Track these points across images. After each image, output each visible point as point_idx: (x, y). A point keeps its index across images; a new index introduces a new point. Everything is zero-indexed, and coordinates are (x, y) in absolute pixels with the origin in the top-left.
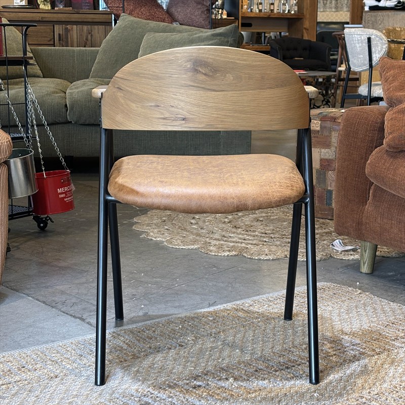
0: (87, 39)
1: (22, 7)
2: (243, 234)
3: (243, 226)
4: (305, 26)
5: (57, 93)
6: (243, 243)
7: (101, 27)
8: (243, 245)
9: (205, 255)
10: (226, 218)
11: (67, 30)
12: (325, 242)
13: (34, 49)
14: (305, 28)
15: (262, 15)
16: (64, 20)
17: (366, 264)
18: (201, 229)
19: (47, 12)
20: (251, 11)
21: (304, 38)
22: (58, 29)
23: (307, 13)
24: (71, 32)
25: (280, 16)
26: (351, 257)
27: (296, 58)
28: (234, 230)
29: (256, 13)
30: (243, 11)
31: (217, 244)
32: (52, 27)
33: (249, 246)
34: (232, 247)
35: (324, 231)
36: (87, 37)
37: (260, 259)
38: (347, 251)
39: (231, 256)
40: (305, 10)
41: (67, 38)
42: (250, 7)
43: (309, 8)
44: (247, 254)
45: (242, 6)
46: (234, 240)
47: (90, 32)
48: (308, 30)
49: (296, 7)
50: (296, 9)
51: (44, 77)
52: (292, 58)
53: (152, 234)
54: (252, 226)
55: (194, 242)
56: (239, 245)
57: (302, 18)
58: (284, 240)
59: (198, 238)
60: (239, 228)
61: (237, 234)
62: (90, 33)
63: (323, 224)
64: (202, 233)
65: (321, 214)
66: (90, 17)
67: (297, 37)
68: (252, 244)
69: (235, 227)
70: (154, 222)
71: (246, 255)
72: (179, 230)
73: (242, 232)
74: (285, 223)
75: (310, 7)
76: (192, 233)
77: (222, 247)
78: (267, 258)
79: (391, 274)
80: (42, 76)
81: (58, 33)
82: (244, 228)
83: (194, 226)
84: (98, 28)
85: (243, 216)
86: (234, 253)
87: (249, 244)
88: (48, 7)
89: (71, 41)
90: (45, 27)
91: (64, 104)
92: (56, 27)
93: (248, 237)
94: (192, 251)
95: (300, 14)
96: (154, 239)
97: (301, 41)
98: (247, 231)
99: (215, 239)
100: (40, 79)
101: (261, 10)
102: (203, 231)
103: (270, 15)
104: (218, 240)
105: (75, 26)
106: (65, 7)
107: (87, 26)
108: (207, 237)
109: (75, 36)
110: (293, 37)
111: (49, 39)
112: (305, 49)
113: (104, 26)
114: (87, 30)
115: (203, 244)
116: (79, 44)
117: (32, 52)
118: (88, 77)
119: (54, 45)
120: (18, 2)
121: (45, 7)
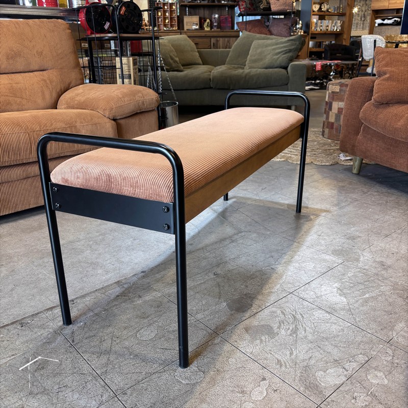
1: (196, 29)
5: (207, 72)
7: (234, 39)
11: (217, 41)
13: (200, 51)
16: (216, 35)
19: (208, 32)
22: (213, 40)
24: (219, 42)
32: (210, 39)
36: (227, 44)
47: (228, 41)
51: (203, 64)
66: (229, 34)
81: (213, 42)
88: (209, 29)
89: (219, 46)
90: (206, 40)
91: (210, 78)
92: (212, 39)
100: (201, 65)
105: (221, 39)
106: (217, 29)
107: (227, 38)
109: (221, 44)
111: (208, 46)
116: (223, 48)
117: (198, 52)
118: (224, 64)
119: (211, 48)
120: (194, 27)
121: (207, 29)
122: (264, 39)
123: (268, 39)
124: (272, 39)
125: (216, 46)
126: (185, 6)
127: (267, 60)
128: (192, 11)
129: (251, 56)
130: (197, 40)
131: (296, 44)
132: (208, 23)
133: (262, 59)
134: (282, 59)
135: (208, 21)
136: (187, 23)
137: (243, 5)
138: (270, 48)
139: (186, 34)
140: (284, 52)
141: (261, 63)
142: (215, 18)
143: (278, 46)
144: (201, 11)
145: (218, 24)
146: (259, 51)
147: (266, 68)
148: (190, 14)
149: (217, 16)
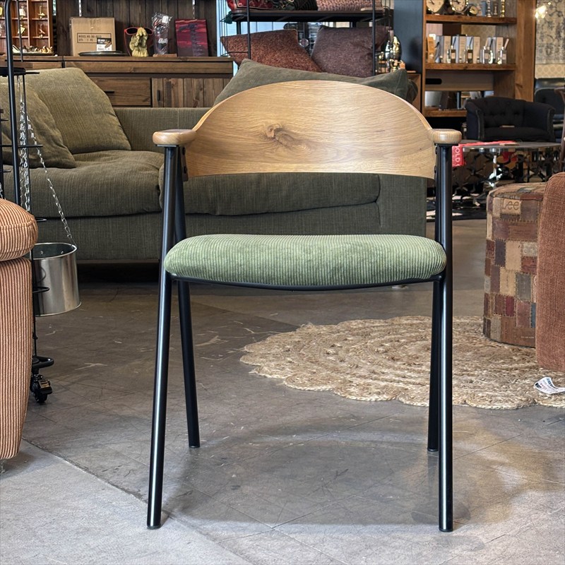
0: (197, 98)
1: (107, 54)
2: (403, 370)
3: (404, 357)
4: (517, 82)
5: (146, 169)
6: (402, 382)
7: (218, 81)
8: (401, 385)
9: (342, 399)
10: (382, 345)
11: (169, 86)
12: (527, 381)
13: (121, 112)
14: (517, 85)
15: (455, 67)
16: (165, 71)
18: (341, 361)
19: (142, 60)
20: (440, 62)
21: (516, 98)
22: (157, 84)
23: (520, 63)
24: (175, 88)
25: (482, 69)
27: (504, 126)
28: (390, 363)
29: (447, 65)
30: (429, 61)
31: (362, 383)
32: (149, 81)
33: (409, 387)
34: (385, 387)
35: (527, 364)
36: (198, 94)
37: (425, 407)
38: (559, 394)
39: (381, 401)
40: (517, 59)
41: (170, 97)
42: (439, 55)
43: (523, 56)
44: (404, 397)
45: (427, 55)
46: (388, 377)
47: (202, 88)
48: (521, 87)
49: (505, 55)
50: (505, 58)
51: (133, 150)
52: (498, 126)
53: (266, 368)
54: (418, 358)
55: (328, 380)
56: (395, 384)
57: (512, 71)
58: (465, 378)
59: (334, 374)
60: (397, 360)
61: (394, 368)
62: (201, 90)
63: (527, 354)
64: (342, 367)
65: (525, 339)
66: (202, 67)
67: (506, 97)
68: (414, 384)
69: (392, 358)
70: (273, 351)
71: (403, 400)
72: (308, 363)
73: (402, 366)
74: (468, 354)
75: (524, 54)
76: (326, 368)
77: (367, 389)
80: (130, 149)
81: (156, 89)
82: (405, 360)
83: (331, 358)
84: (213, 82)
85: (406, 343)
86: (385, 397)
87: (410, 383)
88: (144, 54)
89: (175, 100)
90: (138, 82)
91: (155, 185)
92: (155, 81)
93: (409, 374)
94: (323, 394)
95: (509, 65)
96: (268, 376)
97: (511, 102)
98: (410, 365)
99: (360, 377)
100: (126, 152)
101: (455, 60)
102: (344, 364)
103: (466, 67)
104: (365, 377)
105: (180, 80)
106: (169, 53)
107: (197, 80)
108: (348, 374)
109: (181, 94)
110: (501, 96)
111: (144, 99)
112: (517, 113)
113: (221, 79)
114: (197, 86)
115: (341, 383)
116: (186, 105)
117: (117, 114)
119: (151, 106)
120: (101, 48)
121: (139, 54)
125: (165, 99)
128: (94, 4)
130: (112, 83)
132: (141, 37)
135: (141, 31)
136: (80, 36)
139: (78, 66)
142: (159, 25)
144: (121, 6)
145: (169, 40)
149: (165, 19)
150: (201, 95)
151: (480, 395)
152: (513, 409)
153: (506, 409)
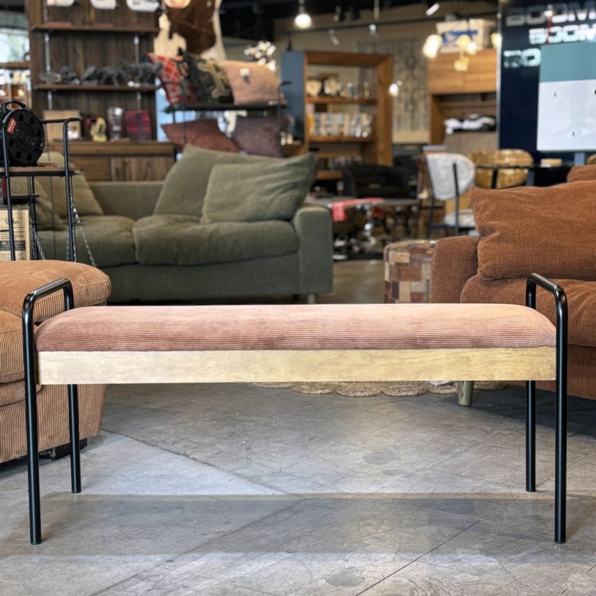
0: (147, 172)
1: (75, 140)
4: (379, 150)
5: (122, 232)
9: (298, 393)
13: (93, 186)
14: (379, 152)
15: (330, 139)
16: (120, 152)
17: (464, 397)
19: (102, 144)
20: (319, 134)
21: (379, 163)
22: (115, 163)
24: (129, 165)
25: (352, 140)
26: (448, 391)
27: (372, 186)
29: (324, 138)
31: (310, 382)
32: (108, 161)
33: (343, 383)
34: (326, 385)
37: (356, 397)
38: (443, 385)
39: (324, 393)
40: (378, 131)
45: (308, 129)
47: (149, 165)
48: (383, 154)
49: (370, 128)
50: (369, 132)
51: (105, 214)
57: (374, 142)
67: (372, 162)
68: (345, 382)
71: (341, 393)
77: (315, 386)
78: (363, 394)
79: (490, 405)
80: (103, 214)
81: (114, 167)
84: (159, 160)
86: (327, 391)
88: (102, 138)
89: (129, 175)
90: (100, 161)
91: (132, 243)
92: (113, 160)
95: (374, 136)
100: (100, 217)
101: (330, 133)
103: (340, 139)
105: (134, 161)
106: (121, 138)
107: (145, 159)
109: (134, 170)
110: (368, 162)
111: (104, 174)
112: (381, 175)
113: (165, 158)
114: (146, 163)
116: (139, 179)
118: (151, 214)
119: (110, 180)
121: (99, 138)
122: (234, 161)
123: (243, 161)
124: (251, 162)
125: (122, 175)
126: (46, 91)
127: (250, 204)
128: (62, 100)
129: (212, 197)
131: (303, 172)
132: (101, 127)
133: (236, 204)
134: (280, 201)
135: (101, 121)
137: (174, 90)
138: (251, 180)
140: (281, 190)
141: (237, 210)
142: (114, 115)
143: (268, 177)
144: (83, 101)
145: (122, 128)
146: (228, 186)
147: (250, 220)
148: (57, 107)
149: (118, 112)
150: (149, 170)
151: (391, 387)
152: (415, 396)
153: (410, 396)
